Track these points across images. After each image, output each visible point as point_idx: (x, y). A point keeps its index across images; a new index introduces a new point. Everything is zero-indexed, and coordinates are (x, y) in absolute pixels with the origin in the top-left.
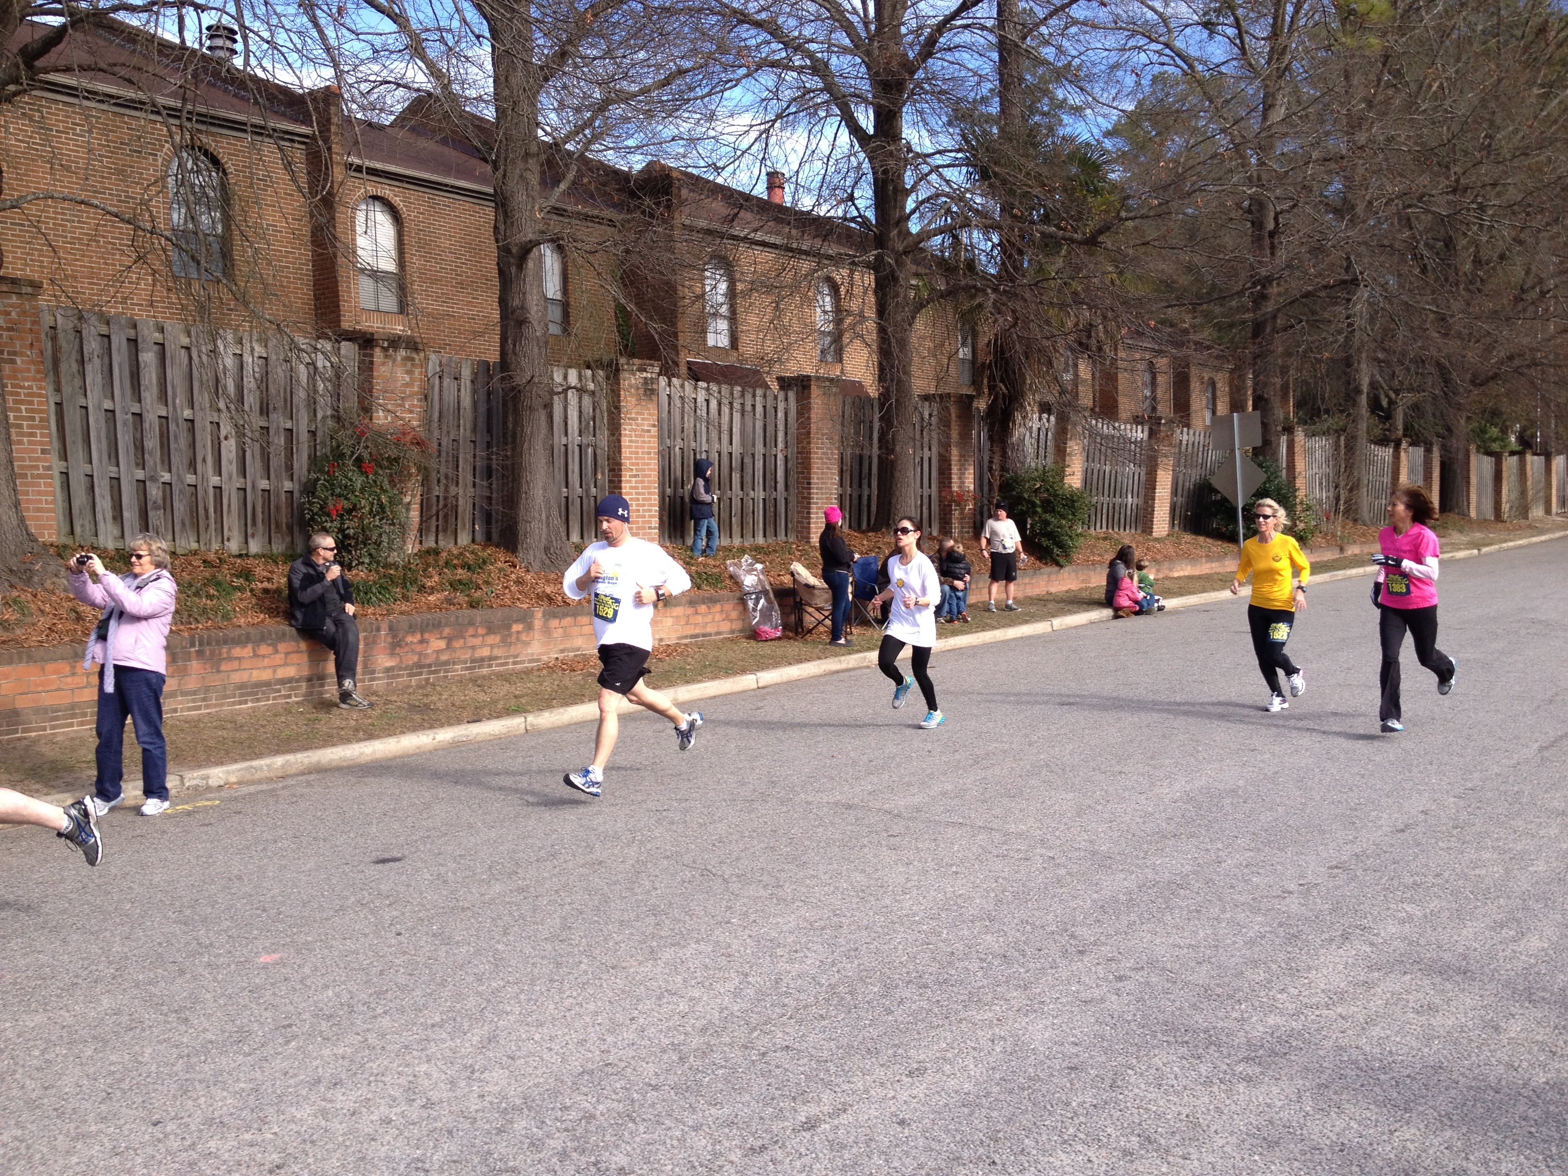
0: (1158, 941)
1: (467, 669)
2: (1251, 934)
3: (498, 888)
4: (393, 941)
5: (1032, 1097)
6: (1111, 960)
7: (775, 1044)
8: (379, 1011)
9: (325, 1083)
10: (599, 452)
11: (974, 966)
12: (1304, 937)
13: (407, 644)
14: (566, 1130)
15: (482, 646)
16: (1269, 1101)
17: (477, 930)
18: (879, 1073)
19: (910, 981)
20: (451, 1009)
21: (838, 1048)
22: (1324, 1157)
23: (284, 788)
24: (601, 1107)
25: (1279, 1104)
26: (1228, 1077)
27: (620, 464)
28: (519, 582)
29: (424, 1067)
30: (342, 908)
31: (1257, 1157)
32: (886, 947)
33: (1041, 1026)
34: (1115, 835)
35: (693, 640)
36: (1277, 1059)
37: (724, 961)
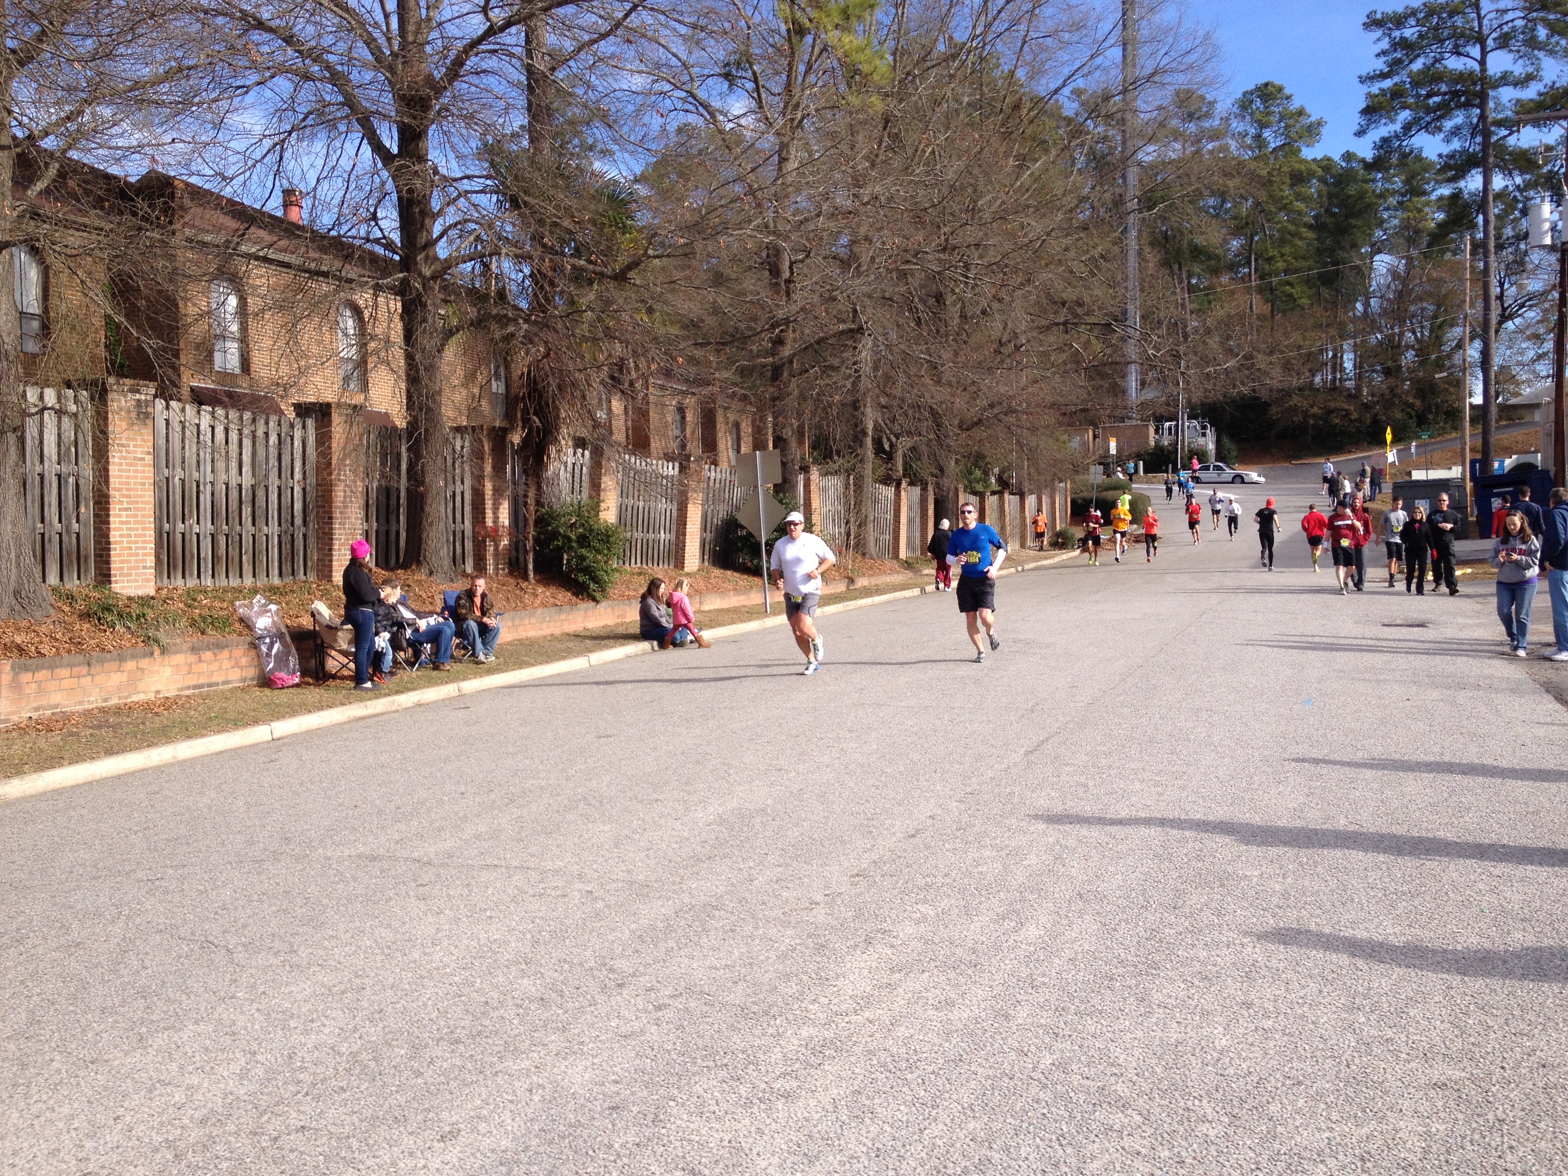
0: (695, 966)
2: (783, 948)
5: (573, 1145)
6: (650, 989)
7: (288, 1126)
10: (82, 482)
11: (510, 1013)
16: (807, 1115)
18: (408, 1142)
19: (442, 1038)
21: (361, 1121)
22: (861, 1166)
25: (817, 1116)
26: (767, 1096)
27: (107, 496)
32: (414, 1005)
33: (580, 1068)
34: (653, 861)
35: (197, 691)
36: (812, 1071)
37: (228, 1040)
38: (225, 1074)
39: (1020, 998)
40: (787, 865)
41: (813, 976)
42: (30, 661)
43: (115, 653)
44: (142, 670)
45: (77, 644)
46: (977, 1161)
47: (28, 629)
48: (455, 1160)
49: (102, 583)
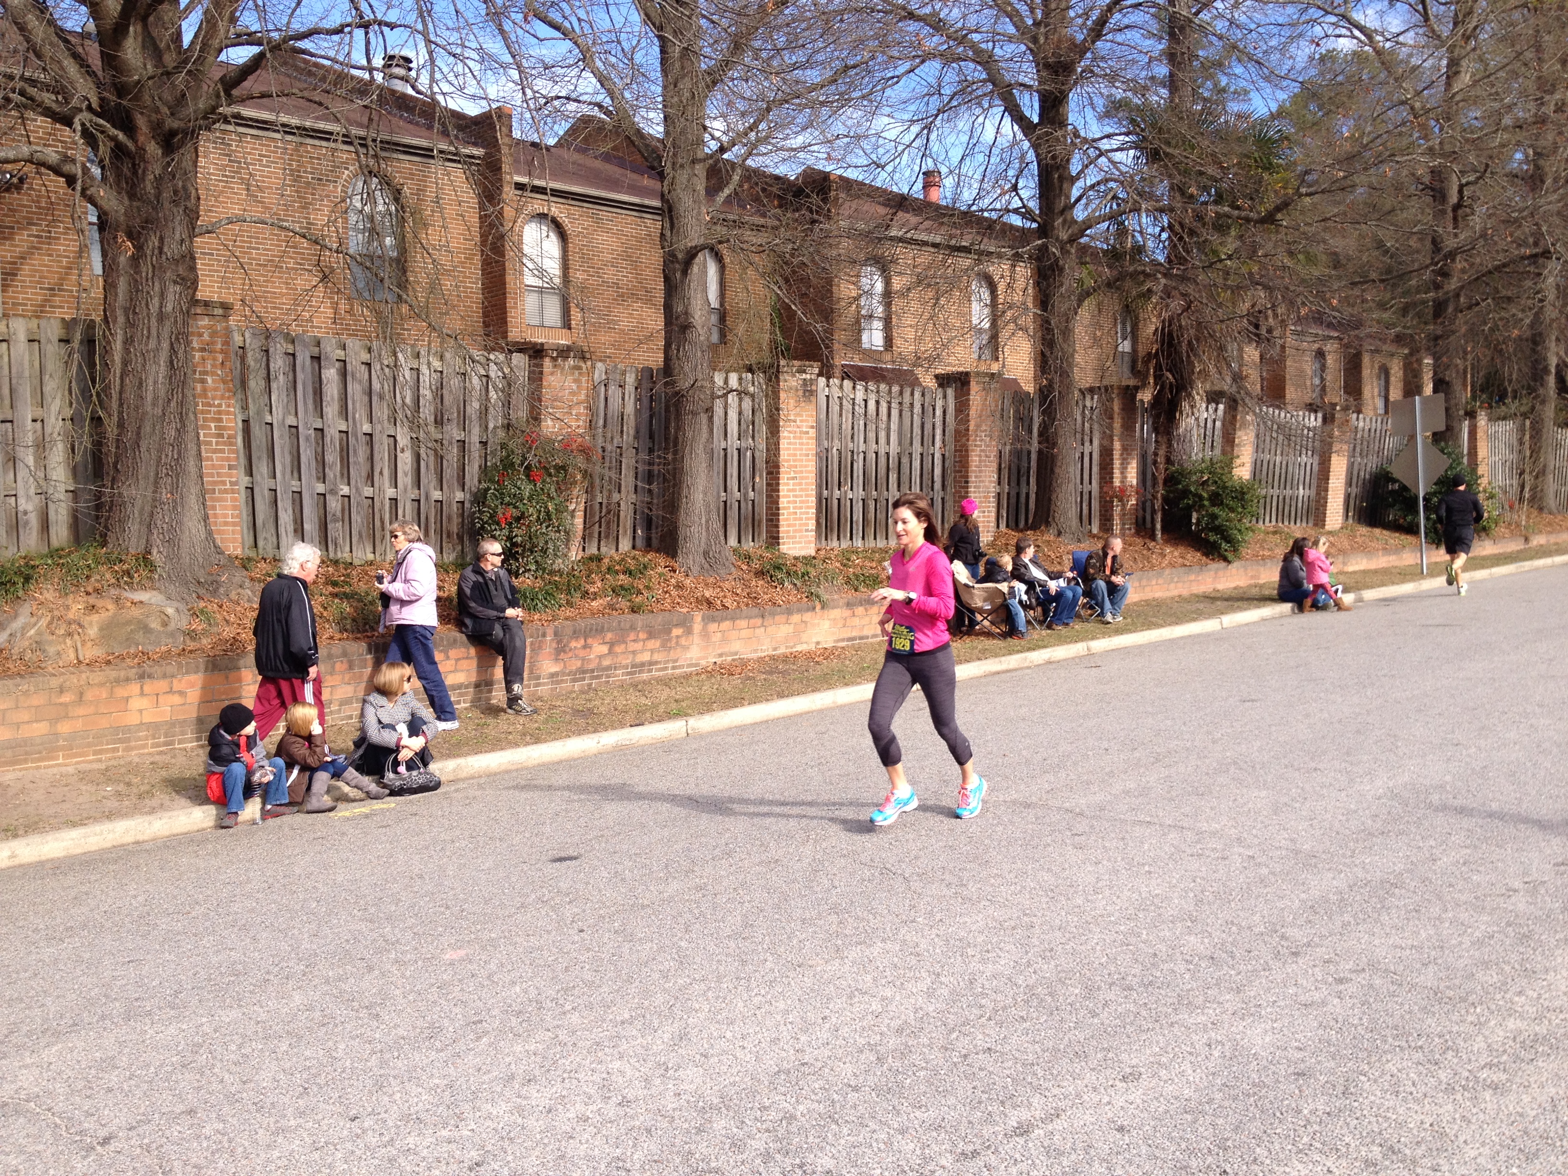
0: (1377, 942)
1: (628, 674)
2: (1477, 934)
3: (675, 885)
4: (576, 938)
5: (1259, 1104)
6: (1328, 962)
7: (975, 1046)
8: (568, 1007)
9: (519, 1079)
10: (757, 455)
11: (1181, 967)
12: (1537, 937)
13: (571, 649)
14: (768, 1131)
15: (642, 651)
17: (659, 927)
18: (1090, 1077)
19: (1114, 983)
20: (640, 1006)
21: (1044, 1051)
23: (457, 791)
24: (801, 1108)
26: (1471, 1084)
27: (777, 467)
28: (679, 586)
29: (617, 1064)
30: (523, 906)
32: (1083, 948)
33: (1259, 1030)
34: (1319, 832)
35: (851, 643)
36: (1524, 1066)
37: (914, 960)
38: (914, 991)
40: (1475, 847)
41: (1517, 966)
42: (716, 613)
43: (784, 607)
44: (805, 622)
45: (753, 598)
47: (715, 585)
49: (772, 544)
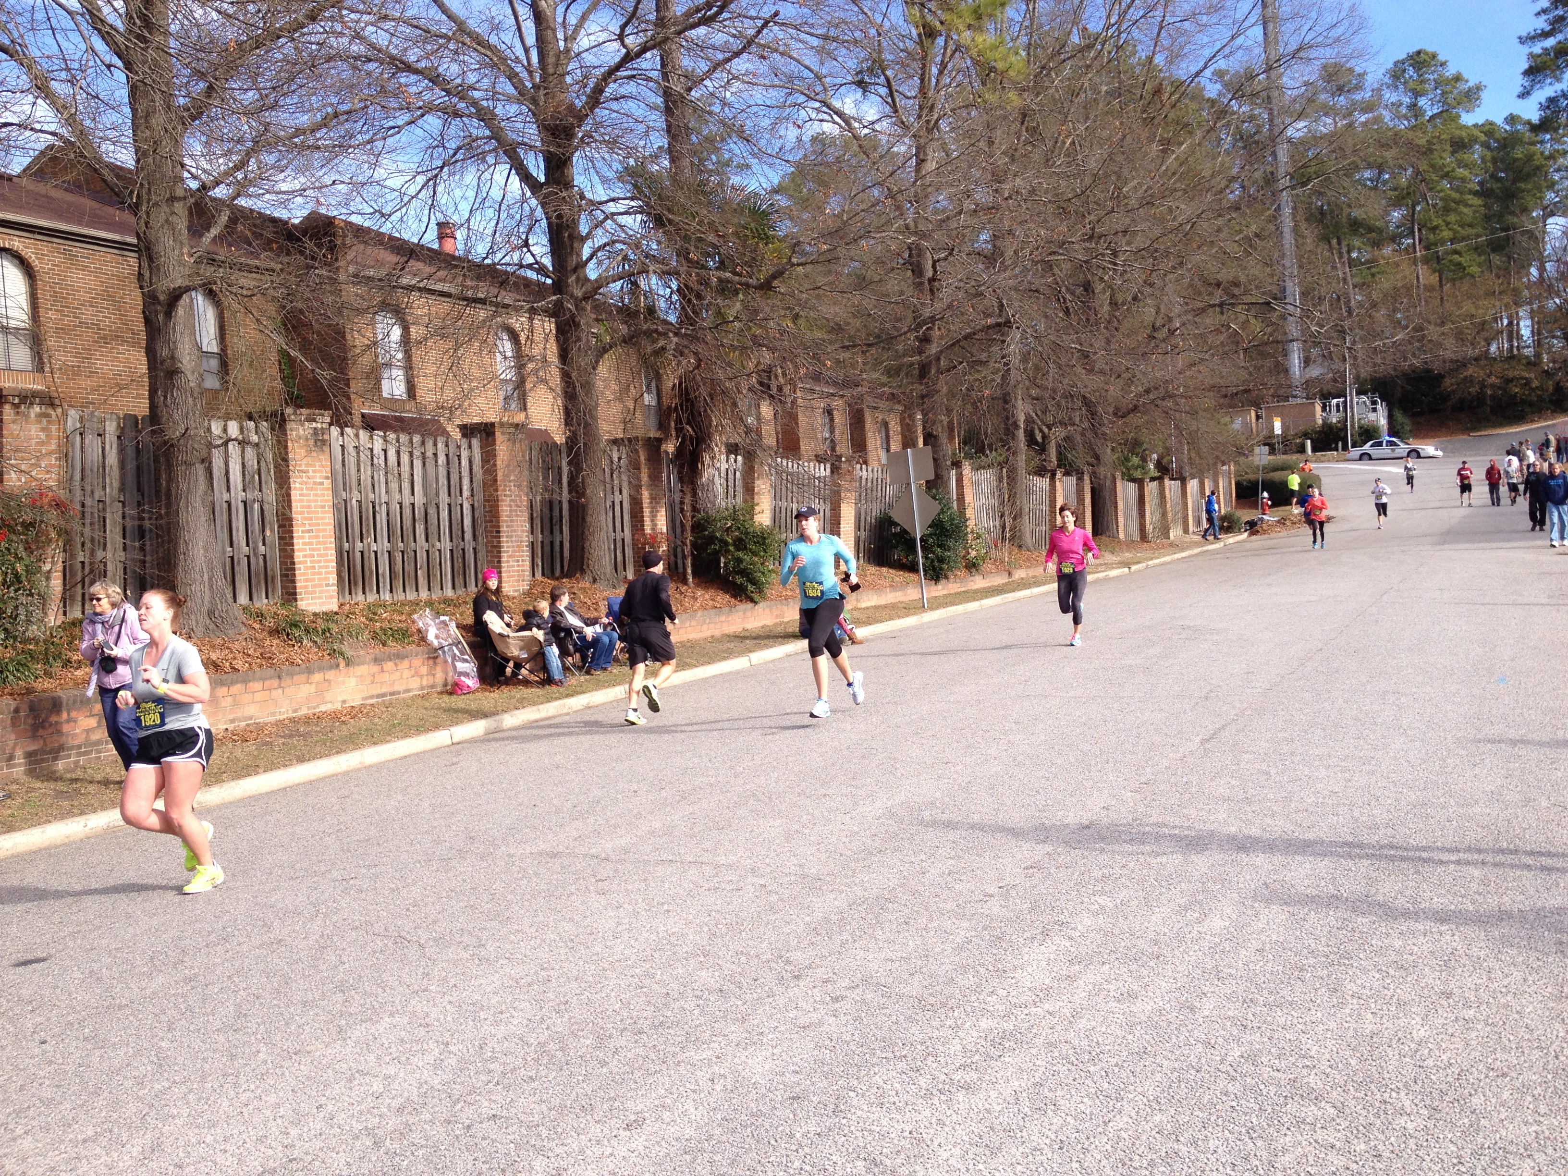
0: (870, 957)
2: (958, 940)
3: (160, 979)
4: (36, 1051)
5: (755, 1134)
6: (826, 981)
7: (480, 1115)
10: (266, 507)
11: (690, 1004)
12: (1008, 937)
13: (51, 725)
16: (988, 1106)
17: (137, 1029)
18: (595, 1130)
19: (625, 1029)
20: (107, 1120)
21: (550, 1109)
22: (1045, 1158)
25: (998, 1108)
26: (947, 1087)
27: (290, 519)
31: (981, 1166)
32: (598, 996)
33: (760, 1058)
34: (823, 856)
35: (380, 700)
36: (993, 1063)
37: (422, 1032)
38: (420, 1064)
39: (1205, 989)
40: (959, 857)
41: (991, 968)
42: (226, 676)
43: (304, 666)
44: (329, 681)
45: (267, 658)
46: (1164, 1154)
47: (222, 647)
48: (641, 1148)
49: (289, 601)
